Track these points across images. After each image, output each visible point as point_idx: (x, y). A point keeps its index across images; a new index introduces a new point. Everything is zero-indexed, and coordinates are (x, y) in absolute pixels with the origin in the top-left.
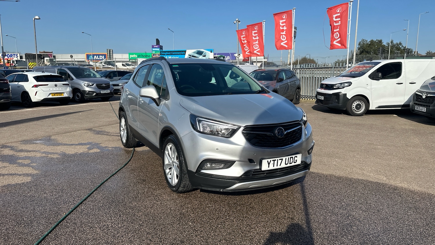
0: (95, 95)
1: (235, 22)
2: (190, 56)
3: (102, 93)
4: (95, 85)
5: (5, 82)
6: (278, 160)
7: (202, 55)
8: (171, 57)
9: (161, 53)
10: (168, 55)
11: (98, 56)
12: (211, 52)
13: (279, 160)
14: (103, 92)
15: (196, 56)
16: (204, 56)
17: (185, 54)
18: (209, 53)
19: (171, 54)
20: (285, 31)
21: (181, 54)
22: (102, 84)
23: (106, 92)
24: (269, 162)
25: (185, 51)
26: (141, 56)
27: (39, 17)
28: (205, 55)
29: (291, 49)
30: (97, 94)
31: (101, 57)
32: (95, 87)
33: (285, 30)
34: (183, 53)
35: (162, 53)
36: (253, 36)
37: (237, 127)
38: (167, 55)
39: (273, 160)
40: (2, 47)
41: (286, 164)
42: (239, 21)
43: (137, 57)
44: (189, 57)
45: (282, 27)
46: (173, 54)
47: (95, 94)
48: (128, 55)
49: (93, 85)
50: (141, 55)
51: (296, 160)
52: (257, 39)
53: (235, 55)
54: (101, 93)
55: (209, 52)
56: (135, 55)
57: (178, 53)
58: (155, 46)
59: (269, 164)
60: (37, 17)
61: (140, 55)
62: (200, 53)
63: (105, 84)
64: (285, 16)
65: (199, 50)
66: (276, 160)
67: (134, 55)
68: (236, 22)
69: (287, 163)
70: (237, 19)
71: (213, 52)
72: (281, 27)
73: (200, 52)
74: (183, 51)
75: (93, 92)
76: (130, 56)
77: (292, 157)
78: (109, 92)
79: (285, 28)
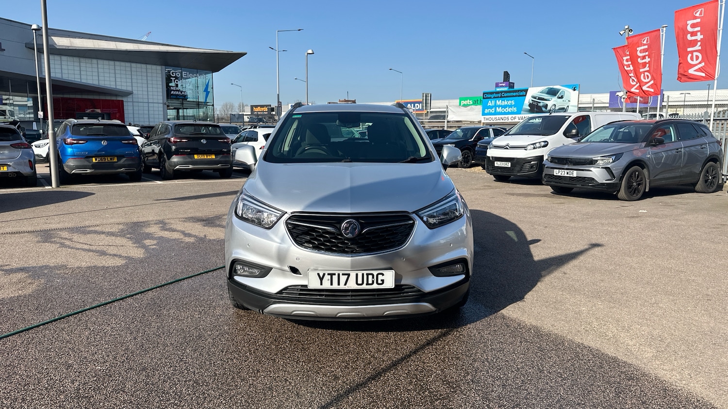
1: (621, 33)
2: (535, 98)
5: (226, 140)
6: (339, 275)
7: (556, 95)
8: (500, 101)
9: (485, 96)
10: (498, 97)
11: (412, 105)
12: (574, 90)
13: (341, 275)
15: (545, 98)
16: (559, 98)
17: (526, 95)
18: (570, 92)
19: (501, 97)
20: (699, 43)
21: (518, 96)
24: (321, 276)
25: (526, 91)
26: (479, 102)
27: (313, 51)
28: (562, 96)
29: (713, 78)
31: (417, 106)
33: (699, 41)
34: (521, 94)
35: (487, 95)
36: (639, 57)
37: (280, 213)
38: (494, 98)
39: (328, 274)
40: (278, 95)
41: (357, 284)
42: (631, 30)
43: (472, 103)
44: (532, 101)
45: (691, 36)
46: (504, 97)
48: (458, 101)
50: (479, 100)
51: (383, 281)
52: (647, 62)
53: (618, 94)
55: (571, 90)
56: (470, 100)
57: (514, 94)
58: (501, 83)
59: (321, 279)
60: (310, 51)
61: (477, 101)
62: (553, 92)
64: (699, 12)
65: (551, 87)
66: (335, 274)
67: (468, 101)
68: (624, 31)
69: (360, 282)
70: (626, 27)
71: (578, 89)
72: (689, 36)
73: (553, 90)
74: (521, 91)
76: (462, 102)
77: (373, 275)
79: (699, 37)
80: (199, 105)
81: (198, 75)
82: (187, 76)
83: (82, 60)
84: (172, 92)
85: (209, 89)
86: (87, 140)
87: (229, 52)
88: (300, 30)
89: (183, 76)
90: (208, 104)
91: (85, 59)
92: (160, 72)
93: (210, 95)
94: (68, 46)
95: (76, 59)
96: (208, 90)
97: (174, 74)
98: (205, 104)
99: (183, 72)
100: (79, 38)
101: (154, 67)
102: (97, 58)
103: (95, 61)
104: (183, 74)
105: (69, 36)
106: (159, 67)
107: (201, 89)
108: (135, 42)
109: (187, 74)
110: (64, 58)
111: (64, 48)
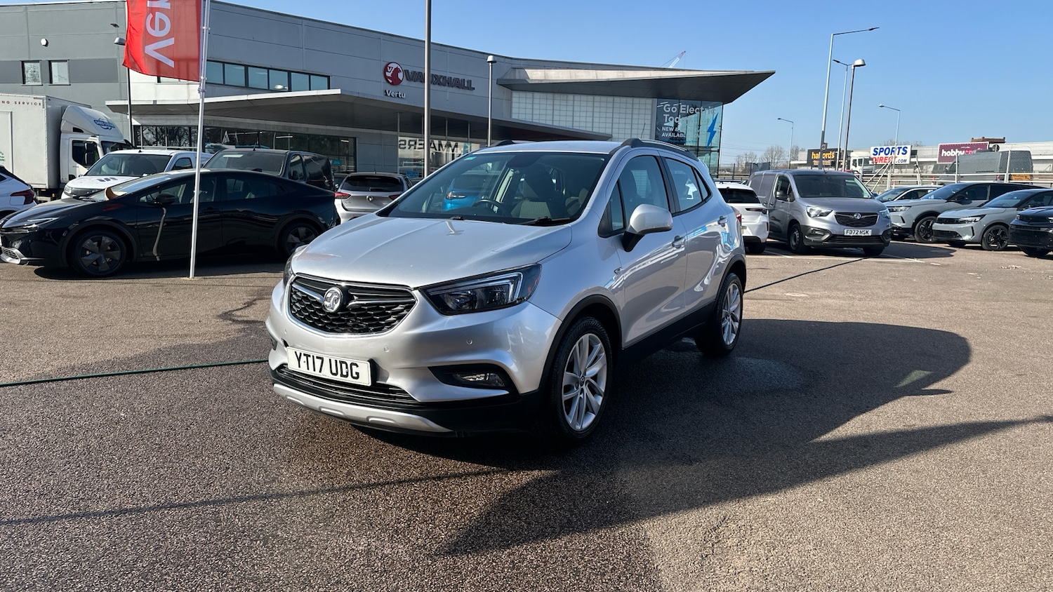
0: (827, 240)
3: (848, 234)
4: (833, 214)
14: (850, 232)
22: (853, 214)
23: (859, 235)
30: (833, 237)
32: (833, 219)
41: (331, 372)
47: (827, 236)
49: (827, 214)
51: (357, 373)
54: (843, 236)
59: (299, 360)
60: (859, 62)
63: (862, 214)
66: (310, 356)
75: (825, 231)
77: (347, 364)
78: (870, 234)
80: (698, 151)
81: (702, 109)
82: (686, 110)
83: (557, 96)
84: (663, 135)
85: (716, 128)
86: (466, 195)
87: (748, 73)
88: (872, 29)
89: (681, 112)
90: (712, 149)
91: (559, 95)
92: (650, 107)
93: (717, 135)
94: (541, 80)
95: (550, 96)
96: (714, 130)
97: (669, 109)
98: (708, 150)
99: (682, 106)
100: (556, 68)
101: (643, 100)
102: (574, 93)
103: (571, 97)
104: (681, 109)
105: (544, 68)
106: (649, 101)
107: (704, 128)
108: (622, 68)
109: (686, 108)
110: (537, 95)
111: (537, 82)
